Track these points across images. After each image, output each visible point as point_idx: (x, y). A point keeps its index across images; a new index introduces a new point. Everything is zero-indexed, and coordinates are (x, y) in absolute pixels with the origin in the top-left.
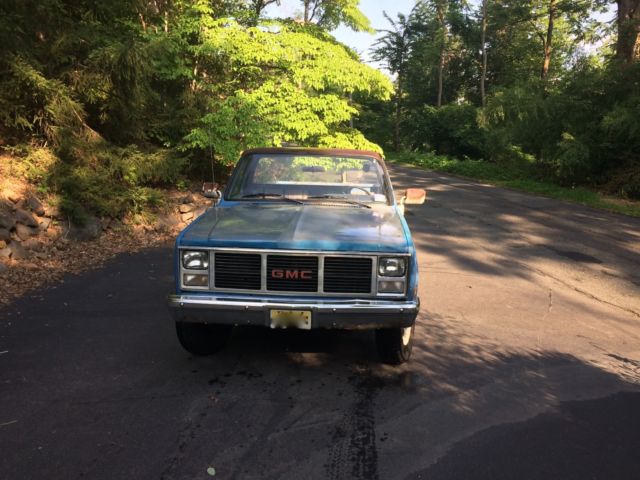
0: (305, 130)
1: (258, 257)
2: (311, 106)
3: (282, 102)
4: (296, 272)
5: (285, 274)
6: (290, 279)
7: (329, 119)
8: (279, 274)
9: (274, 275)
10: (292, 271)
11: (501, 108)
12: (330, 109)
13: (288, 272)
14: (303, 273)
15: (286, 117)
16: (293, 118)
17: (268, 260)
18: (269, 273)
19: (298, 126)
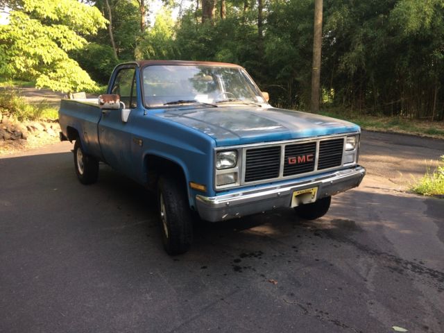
0: (49, 55)
1: (278, 148)
2: (48, 34)
3: (17, 29)
4: (304, 157)
5: (297, 160)
6: (301, 164)
7: (68, 47)
8: (293, 160)
9: (290, 163)
10: (301, 156)
11: (150, 47)
12: (65, 37)
13: (299, 158)
14: (308, 156)
15: (26, 43)
16: (33, 43)
17: (286, 150)
18: (286, 161)
19: (40, 51)
